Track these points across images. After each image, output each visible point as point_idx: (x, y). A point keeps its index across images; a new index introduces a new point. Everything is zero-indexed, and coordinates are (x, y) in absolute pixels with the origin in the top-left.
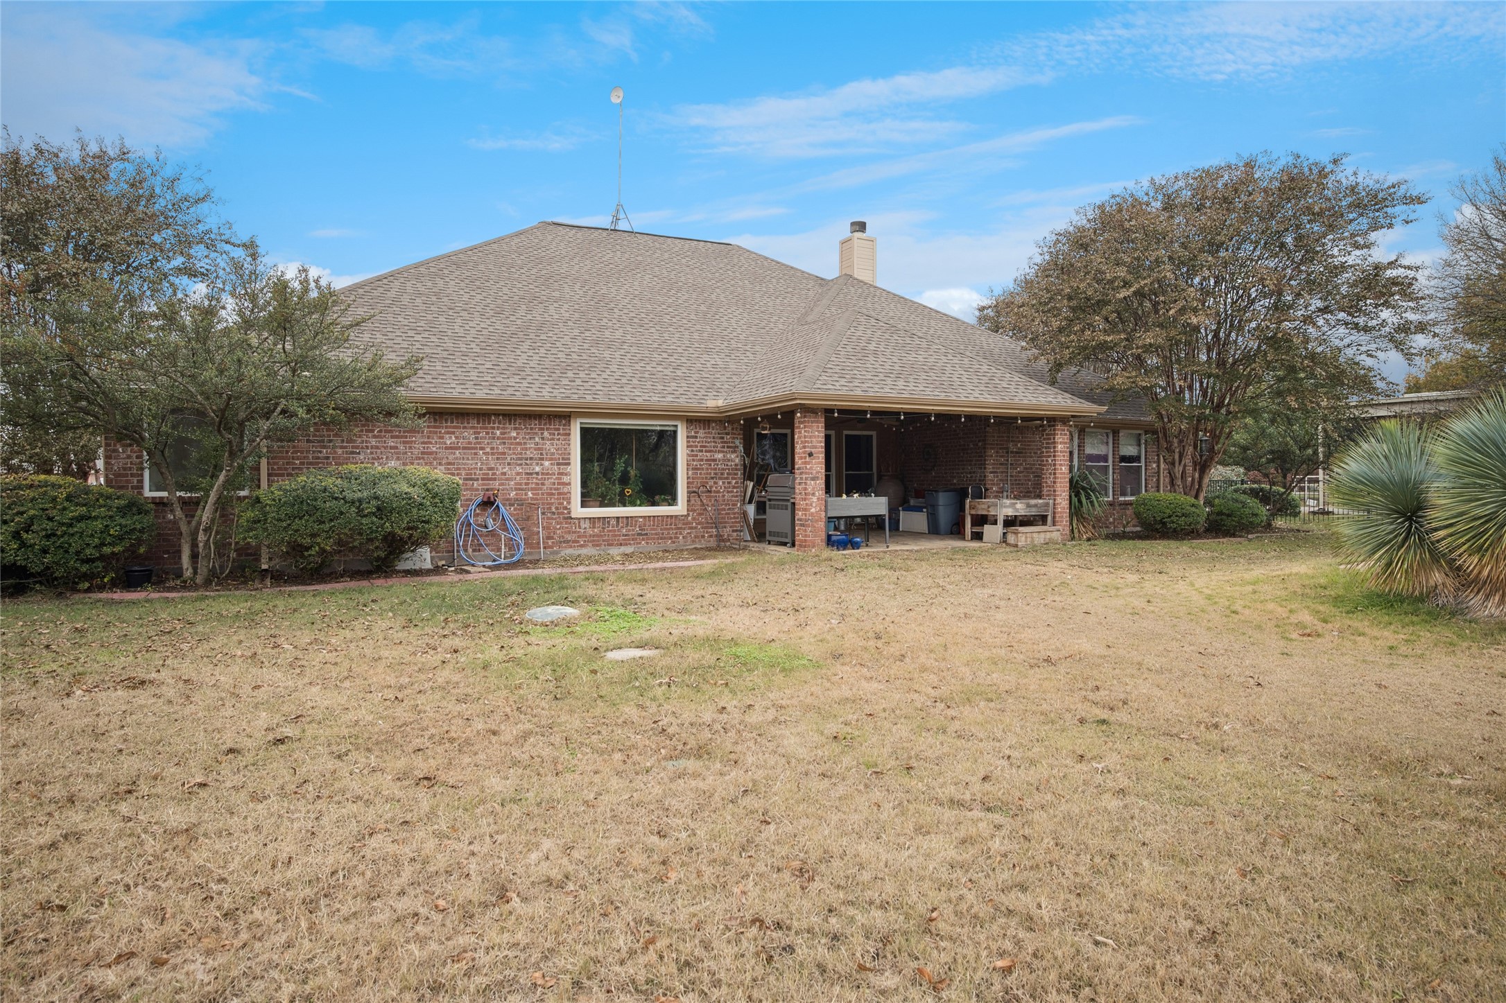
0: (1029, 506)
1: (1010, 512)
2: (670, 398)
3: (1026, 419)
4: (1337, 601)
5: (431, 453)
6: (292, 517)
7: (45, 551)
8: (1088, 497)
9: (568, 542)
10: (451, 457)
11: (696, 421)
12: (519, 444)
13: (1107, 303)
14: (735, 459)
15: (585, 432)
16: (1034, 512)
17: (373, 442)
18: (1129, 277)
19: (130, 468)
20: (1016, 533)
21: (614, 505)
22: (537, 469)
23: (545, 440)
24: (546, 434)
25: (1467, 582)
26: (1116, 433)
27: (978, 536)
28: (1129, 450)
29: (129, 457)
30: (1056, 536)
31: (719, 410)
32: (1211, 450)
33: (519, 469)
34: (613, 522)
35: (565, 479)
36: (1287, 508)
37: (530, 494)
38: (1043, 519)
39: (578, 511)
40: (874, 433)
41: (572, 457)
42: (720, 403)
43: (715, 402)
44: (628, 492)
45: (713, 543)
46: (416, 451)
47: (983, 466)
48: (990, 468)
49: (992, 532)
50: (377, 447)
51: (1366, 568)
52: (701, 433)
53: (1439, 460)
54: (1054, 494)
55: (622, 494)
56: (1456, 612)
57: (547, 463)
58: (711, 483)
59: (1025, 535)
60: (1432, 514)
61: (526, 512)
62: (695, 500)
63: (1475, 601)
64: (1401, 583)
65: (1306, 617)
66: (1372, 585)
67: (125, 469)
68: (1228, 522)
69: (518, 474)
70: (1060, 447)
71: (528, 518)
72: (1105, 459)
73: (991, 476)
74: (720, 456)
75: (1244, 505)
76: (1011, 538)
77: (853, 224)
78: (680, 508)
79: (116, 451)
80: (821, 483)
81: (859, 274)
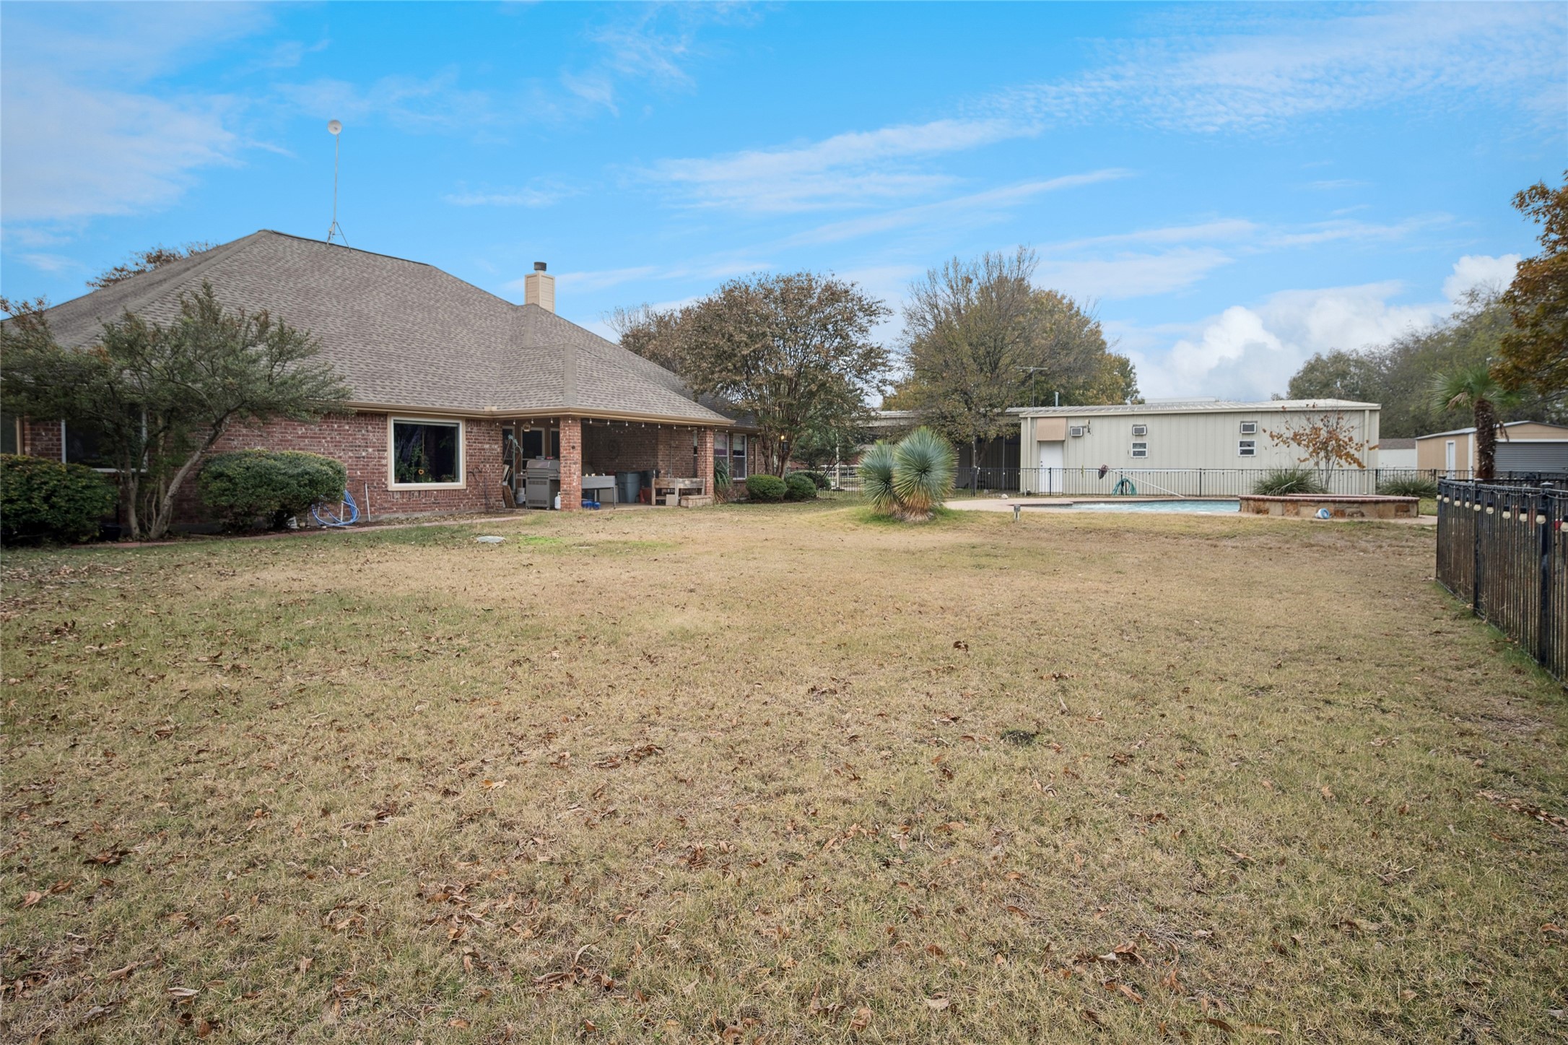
0: (692, 482)
1: (682, 486)
2: (456, 404)
3: (679, 426)
4: (861, 520)
5: (288, 441)
6: (255, 487)
7: (67, 512)
8: (721, 477)
9: (385, 509)
10: (302, 444)
11: (472, 420)
12: (351, 435)
13: (735, 355)
14: (498, 448)
15: (398, 427)
16: (695, 486)
17: (244, 431)
18: (748, 341)
19: (52, 449)
20: (687, 499)
21: (409, 482)
22: (364, 454)
23: (370, 433)
24: (370, 428)
25: (905, 507)
26: (731, 435)
27: (663, 503)
28: (738, 447)
29: (50, 440)
30: (708, 501)
31: (492, 414)
32: (788, 448)
33: (351, 454)
34: (416, 494)
35: (384, 462)
36: (823, 484)
37: (359, 473)
38: (699, 491)
39: (393, 485)
40: (543, 429)
41: (388, 445)
42: (494, 409)
43: (491, 408)
44: (422, 472)
45: (484, 510)
46: (276, 439)
47: (656, 456)
48: (660, 457)
49: (672, 499)
50: (247, 436)
51: (870, 508)
52: (475, 429)
53: (896, 458)
54: (705, 475)
55: (417, 474)
56: (902, 520)
57: (370, 450)
58: (481, 466)
59: (694, 500)
60: (894, 480)
61: (358, 484)
62: (471, 478)
63: (907, 515)
64: (884, 512)
65: (851, 525)
66: (873, 512)
67: (47, 449)
68: (797, 493)
69: (350, 457)
70: (709, 445)
71: (357, 491)
72: (724, 452)
73: (660, 463)
74: (487, 446)
75: (806, 482)
76: (684, 503)
77: (536, 264)
78: (461, 484)
79: (39, 434)
80: (579, 466)
81: (544, 304)
